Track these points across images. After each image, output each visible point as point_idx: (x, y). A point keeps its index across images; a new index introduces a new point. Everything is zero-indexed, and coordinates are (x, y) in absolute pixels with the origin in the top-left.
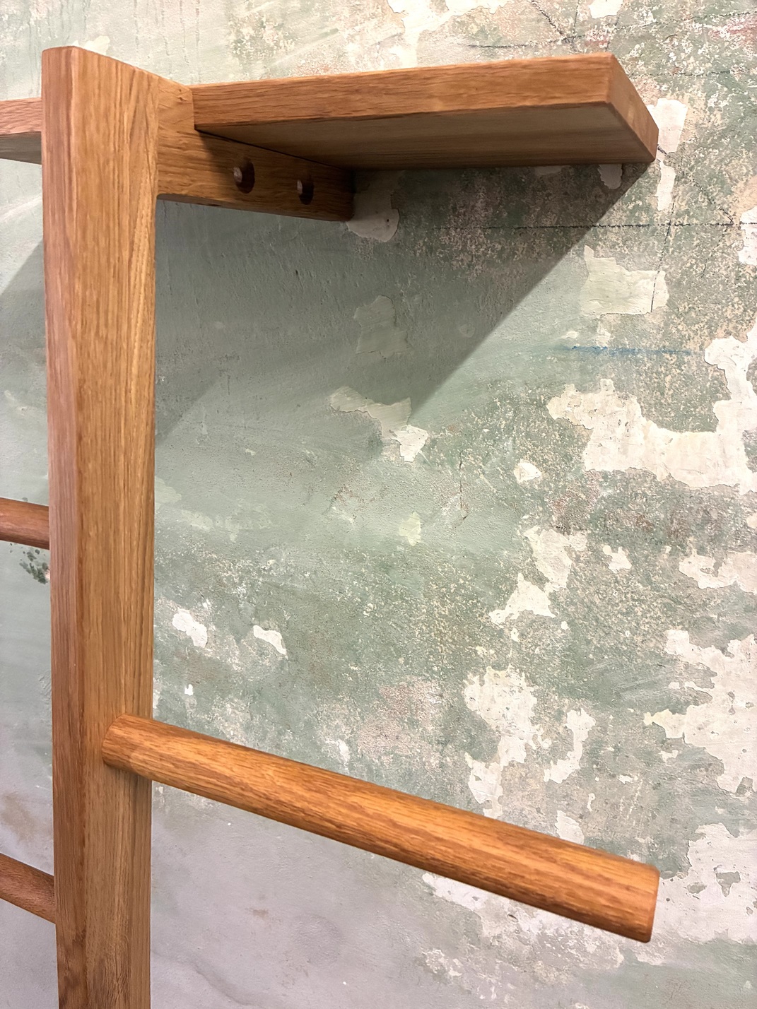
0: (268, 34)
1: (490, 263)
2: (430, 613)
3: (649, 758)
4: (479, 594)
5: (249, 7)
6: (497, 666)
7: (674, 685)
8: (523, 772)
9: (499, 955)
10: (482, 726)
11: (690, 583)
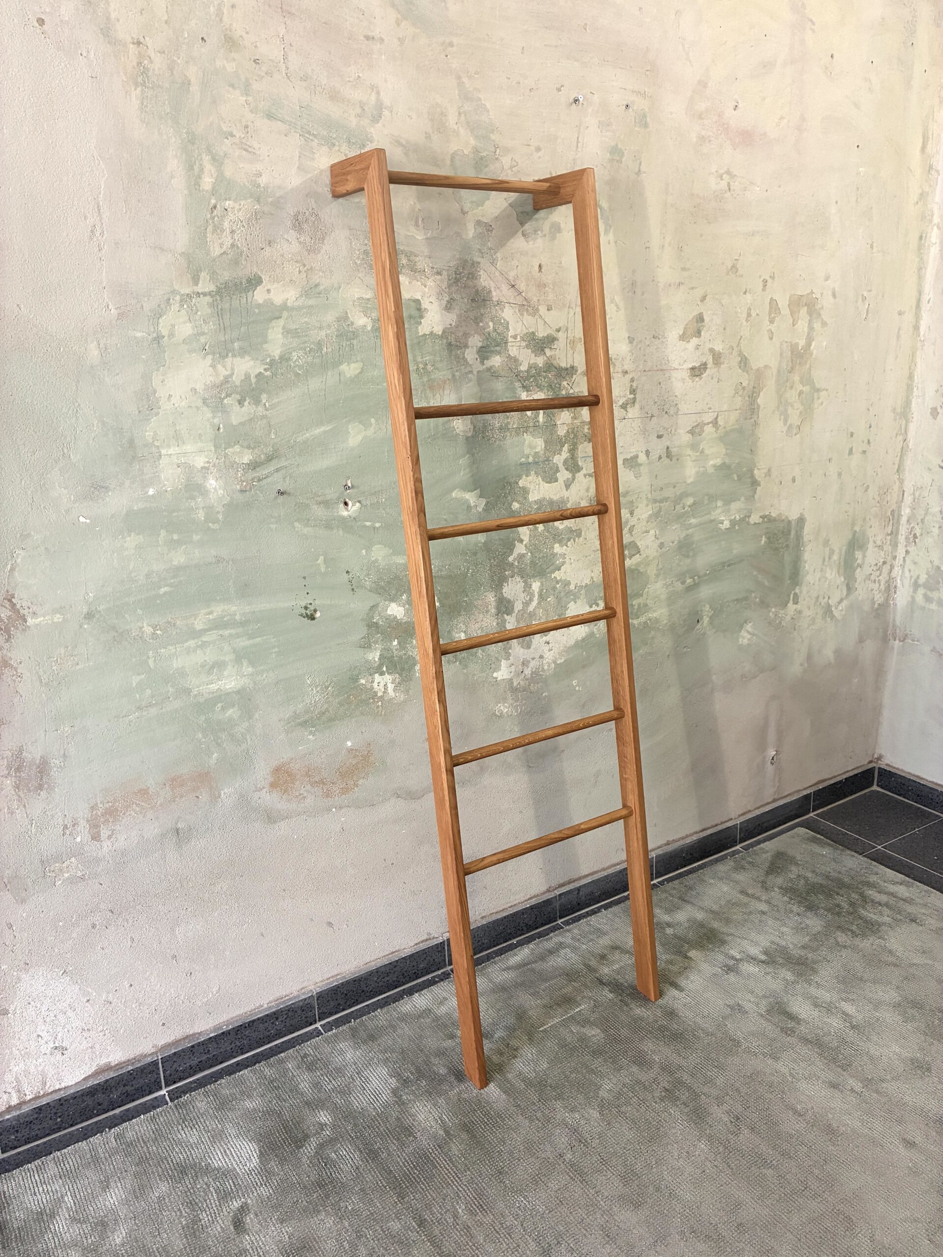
0: (429, 367)
1: (500, 440)
2: (491, 566)
3: (554, 588)
4: (505, 553)
5: (422, 358)
6: (512, 577)
7: (558, 562)
8: (522, 612)
9: (520, 692)
10: (509, 601)
11: (558, 528)
